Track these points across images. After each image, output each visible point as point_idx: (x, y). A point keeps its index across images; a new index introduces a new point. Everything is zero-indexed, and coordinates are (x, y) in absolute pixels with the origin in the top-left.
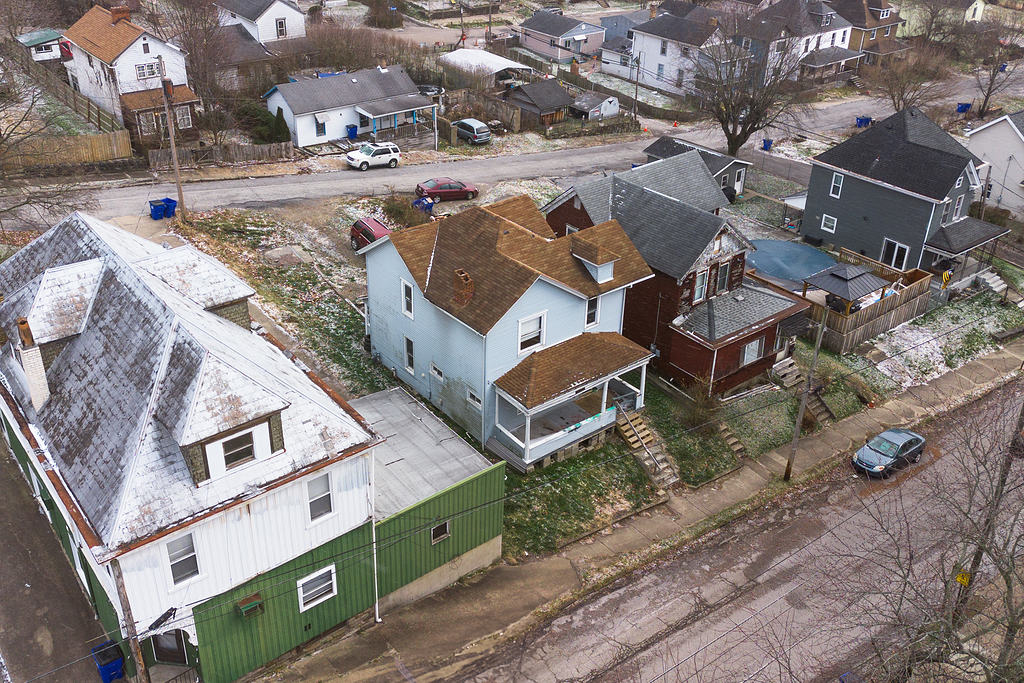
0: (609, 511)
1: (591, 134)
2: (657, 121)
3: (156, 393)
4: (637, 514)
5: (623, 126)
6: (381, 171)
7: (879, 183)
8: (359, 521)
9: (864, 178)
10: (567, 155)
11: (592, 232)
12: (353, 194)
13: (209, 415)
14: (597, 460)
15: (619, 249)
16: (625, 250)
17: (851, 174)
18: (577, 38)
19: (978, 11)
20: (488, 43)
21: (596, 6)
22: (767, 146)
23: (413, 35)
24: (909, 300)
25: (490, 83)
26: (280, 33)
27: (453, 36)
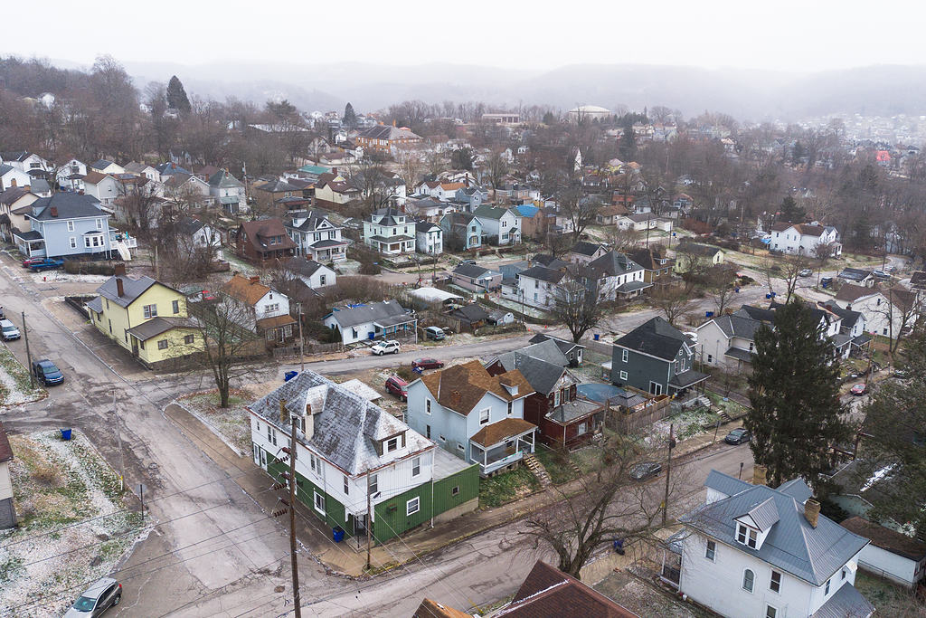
0: (522, 493)
1: (499, 333)
2: (536, 325)
3: (363, 426)
4: (534, 494)
5: (516, 328)
6: (390, 355)
7: (644, 353)
8: (428, 480)
9: (638, 352)
10: (488, 345)
11: (508, 375)
12: (380, 367)
13: (384, 431)
14: (515, 474)
16: (523, 382)
17: (631, 350)
18: (487, 279)
19: (720, 258)
20: (434, 282)
21: (495, 257)
22: (597, 337)
23: (388, 278)
24: (660, 408)
25: (440, 307)
26: (323, 283)
27: (413, 278)
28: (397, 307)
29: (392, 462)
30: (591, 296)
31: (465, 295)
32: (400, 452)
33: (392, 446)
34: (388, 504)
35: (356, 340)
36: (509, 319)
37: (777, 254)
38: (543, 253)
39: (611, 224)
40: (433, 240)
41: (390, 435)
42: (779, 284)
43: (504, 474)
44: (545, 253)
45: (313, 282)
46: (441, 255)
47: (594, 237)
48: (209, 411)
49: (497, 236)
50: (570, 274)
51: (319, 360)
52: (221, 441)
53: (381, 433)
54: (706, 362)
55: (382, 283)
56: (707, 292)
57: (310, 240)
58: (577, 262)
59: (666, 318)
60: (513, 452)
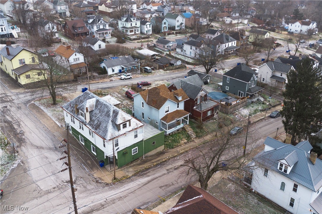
0: (183, 142)
1: (175, 69)
2: (190, 65)
3: (111, 117)
4: (188, 142)
5: (182, 67)
6: (128, 80)
7: (236, 79)
8: (141, 140)
9: (233, 78)
10: (170, 75)
11: (177, 91)
12: (123, 85)
13: (121, 120)
14: (180, 134)
15: (183, 94)
16: (184, 94)
17: (231, 77)
18: (170, 45)
19: (268, 35)
20: (148, 47)
21: (174, 35)
22: (216, 71)
23: (129, 45)
24: (242, 103)
25: (150, 58)
26: (100, 48)
27: (139, 45)
28: (131, 59)
29: (125, 133)
30: (214, 53)
31: (161, 52)
32: (128, 128)
33: (125, 126)
34: (124, 151)
35: (114, 73)
36: (179, 63)
37: (291, 33)
38: (194, 34)
39: (223, 21)
40: (148, 28)
41: (123, 122)
42: (292, 46)
43: (175, 134)
44: (195, 34)
45: (96, 47)
46: (151, 34)
47: (216, 27)
48: (48, 106)
49: (175, 27)
50: (205, 43)
51: (97, 82)
52: (52, 120)
53: (119, 121)
54: (262, 81)
55: (126, 47)
56: (262, 50)
57: (95, 29)
58: (208, 38)
59: (245, 62)
60: (179, 124)
